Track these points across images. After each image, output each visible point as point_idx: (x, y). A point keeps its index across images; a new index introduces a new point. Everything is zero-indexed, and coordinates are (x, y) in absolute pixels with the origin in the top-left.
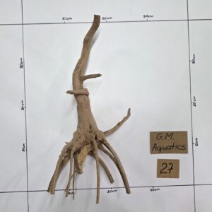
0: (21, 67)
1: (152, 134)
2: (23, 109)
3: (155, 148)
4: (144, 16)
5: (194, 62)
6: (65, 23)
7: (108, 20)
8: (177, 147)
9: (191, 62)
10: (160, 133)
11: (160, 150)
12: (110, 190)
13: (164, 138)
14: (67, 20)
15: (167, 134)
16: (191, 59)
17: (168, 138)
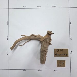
0: (8, 24)
1: (55, 49)
2: (8, 39)
3: (56, 55)
4: (53, 6)
5: (71, 23)
7: (39, 8)
8: (64, 55)
9: (70, 23)
11: (58, 55)
12: (39, 70)
13: (59, 51)
14: (25, 7)
15: (61, 50)
16: (70, 22)
17: (61, 51)
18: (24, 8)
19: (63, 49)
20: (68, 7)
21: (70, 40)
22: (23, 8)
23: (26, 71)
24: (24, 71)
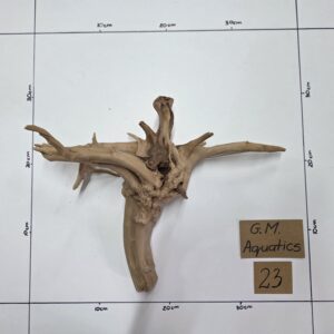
0: (29, 99)
1: (243, 224)
2: (28, 165)
3: (248, 249)
4: (227, 23)
5: (308, 96)
6: (100, 32)
7: (168, 28)
8: (286, 247)
9: (304, 96)
10: (256, 223)
11: (257, 251)
12: (167, 305)
13: (262, 230)
14: (104, 27)
15: (268, 225)
16: (304, 90)
17: (270, 231)
18: (102, 29)
19: (277, 223)
20: (295, 27)
21: (308, 168)
22: (97, 29)
23: (105, 309)
24: (97, 309)
